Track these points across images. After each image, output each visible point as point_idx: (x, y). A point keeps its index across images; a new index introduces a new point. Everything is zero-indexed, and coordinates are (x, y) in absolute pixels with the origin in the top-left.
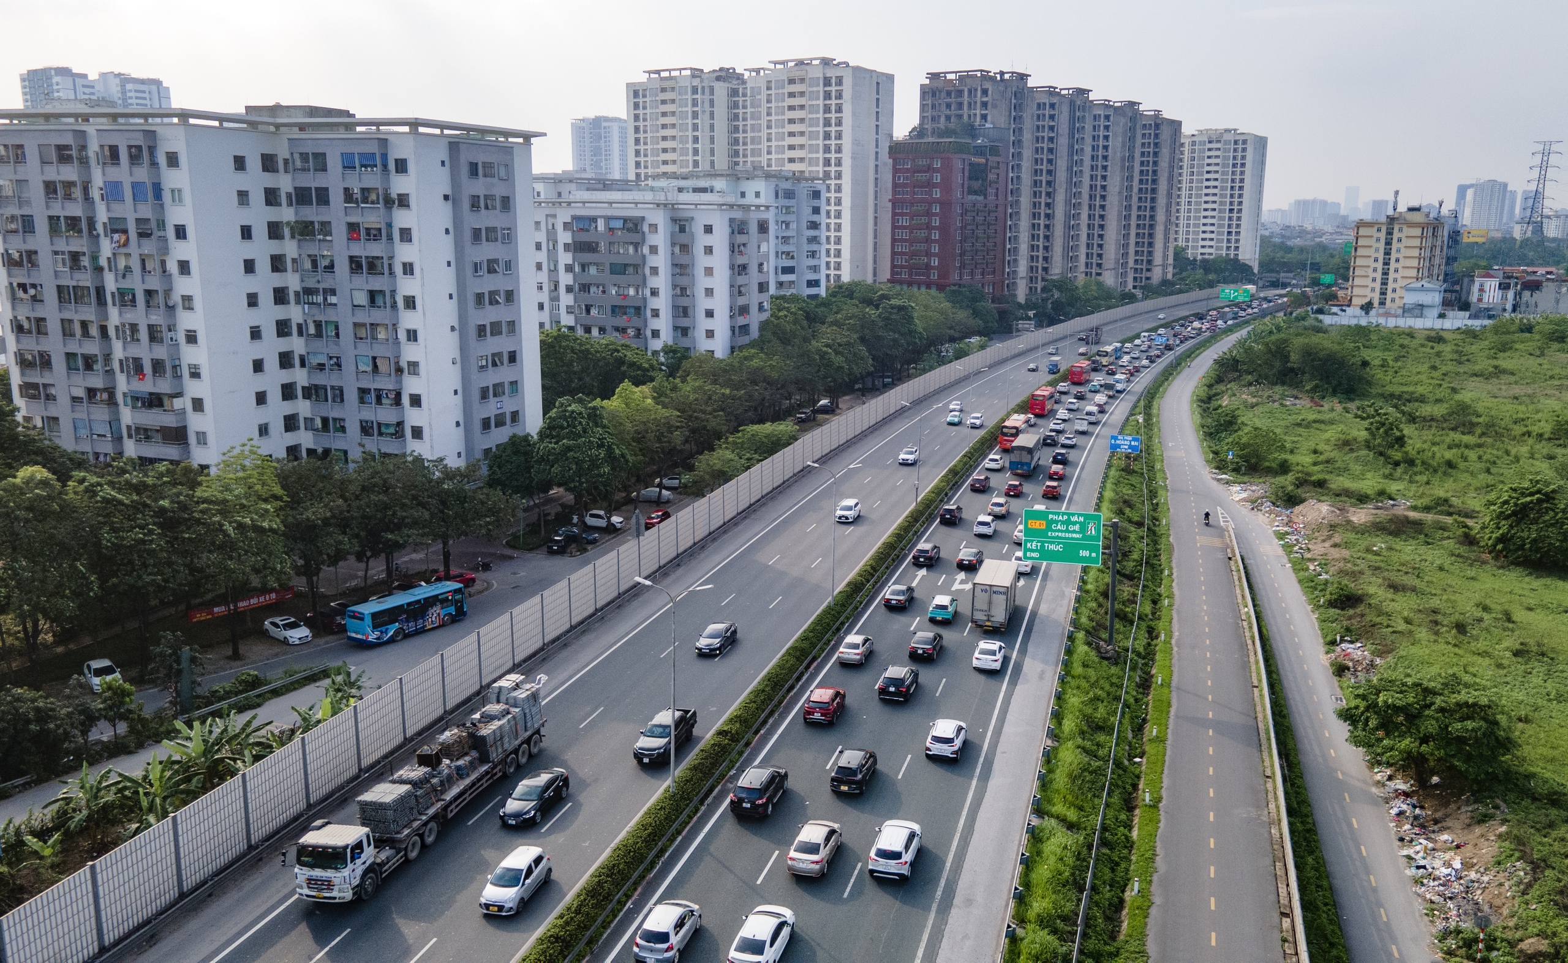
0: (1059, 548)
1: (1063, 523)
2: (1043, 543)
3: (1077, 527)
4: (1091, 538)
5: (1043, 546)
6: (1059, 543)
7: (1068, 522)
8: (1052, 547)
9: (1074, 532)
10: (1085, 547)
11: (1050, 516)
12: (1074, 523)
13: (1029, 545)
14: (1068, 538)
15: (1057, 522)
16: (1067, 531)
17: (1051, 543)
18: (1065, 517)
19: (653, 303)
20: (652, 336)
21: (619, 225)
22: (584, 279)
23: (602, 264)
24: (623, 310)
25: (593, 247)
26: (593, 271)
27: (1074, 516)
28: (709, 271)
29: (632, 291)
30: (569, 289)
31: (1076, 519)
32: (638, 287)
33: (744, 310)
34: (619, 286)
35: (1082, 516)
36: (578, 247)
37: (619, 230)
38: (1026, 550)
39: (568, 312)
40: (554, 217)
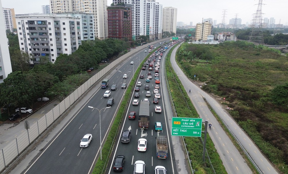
0: (186, 131)
1: (187, 122)
2: (179, 129)
3: (192, 124)
4: (198, 127)
5: (179, 130)
6: (185, 129)
7: (189, 122)
8: (183, 131)
9: (191, 125)
10: (195, 131)
11: (182, 120)
12: (192, 122)
13: (174, 130)
14: (189, 128)
15: (185, 122)
16: (189, 125)
17: (183, 129)
18: (188, 120)
19: (51, 42)
20: (51, 51)
21: (40, 23)
22: (32, 37)
23: (37, 33)
24: (43, 44)
25: (34, 28)
26: (35, 34)
27: (191, 119)
28: (65, 34)
29: (45, 40)
30: (29, 39)
31: (192, 121)
32: (47, 39)
33: (75, 44)
34: (42, 38)
35: (194, 119)
36: (30, 28)
37: (40, 24)
38: (173, 132)
39: (29, 45)
40: (23, 21)
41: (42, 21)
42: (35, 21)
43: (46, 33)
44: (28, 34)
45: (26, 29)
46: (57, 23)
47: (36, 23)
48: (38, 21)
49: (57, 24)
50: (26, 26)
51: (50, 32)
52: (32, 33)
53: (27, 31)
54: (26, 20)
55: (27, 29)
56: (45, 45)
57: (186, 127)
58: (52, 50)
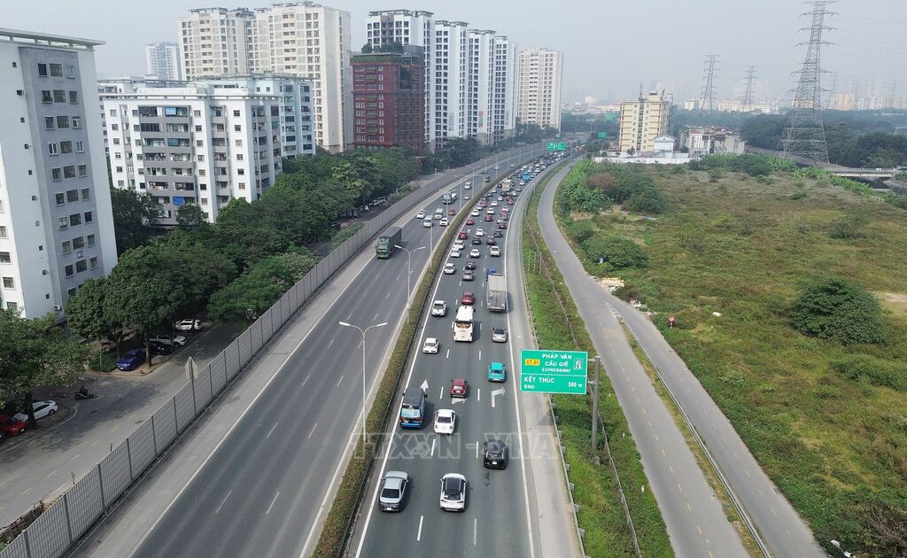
0: (551, 381)
1: (554, 360)
2: (537, 377)
3: (566, 364)
4: (577, 372)
5: (537, 379)
6: (551, 377)
7: (559, 360)
8: (545, 380)
9: (564, 368)
10: (573, 380)
11: (544, 356)
12: (564, 360)
13: (526, 379)
14: (559, 373)
15: (549, 360)
16: (558, 367)
17: (545, 377)
18: (556, 356)
19: (201, 166)
20: (202, 189)
21: (173, 112)
22: (150, 150)
23: (163, 139)
24: (179, 171)
25: (155, 128)
26: (156, 145)
27: (563, 354)
28: (239, 142)
29: (185, 159)
30: (140, 157)
31: (565, 357)
32: (188, 156)
33: (265, 169)
34: (175, 155)
35: (570, 354)
36: (144, 128)
37: (172, 116)
38: (524, 383)
39: (140, 173)
40: (125, 107)
41: (177, 108)
42: (159, 106)
43: (187, 141)
44: (138, 143)
45: (131, 128)
46: (217, 111)
47: (160, 112)
48: (165, 108)
49: (219, 114)
50: (134, 121)
51: (198, 136)
52: (149, 141)
53: (136, 136)
54: (133, 105)
55: (136, 128)
56: (185, 174)
57: (553, 373)
58: (204, 187)
